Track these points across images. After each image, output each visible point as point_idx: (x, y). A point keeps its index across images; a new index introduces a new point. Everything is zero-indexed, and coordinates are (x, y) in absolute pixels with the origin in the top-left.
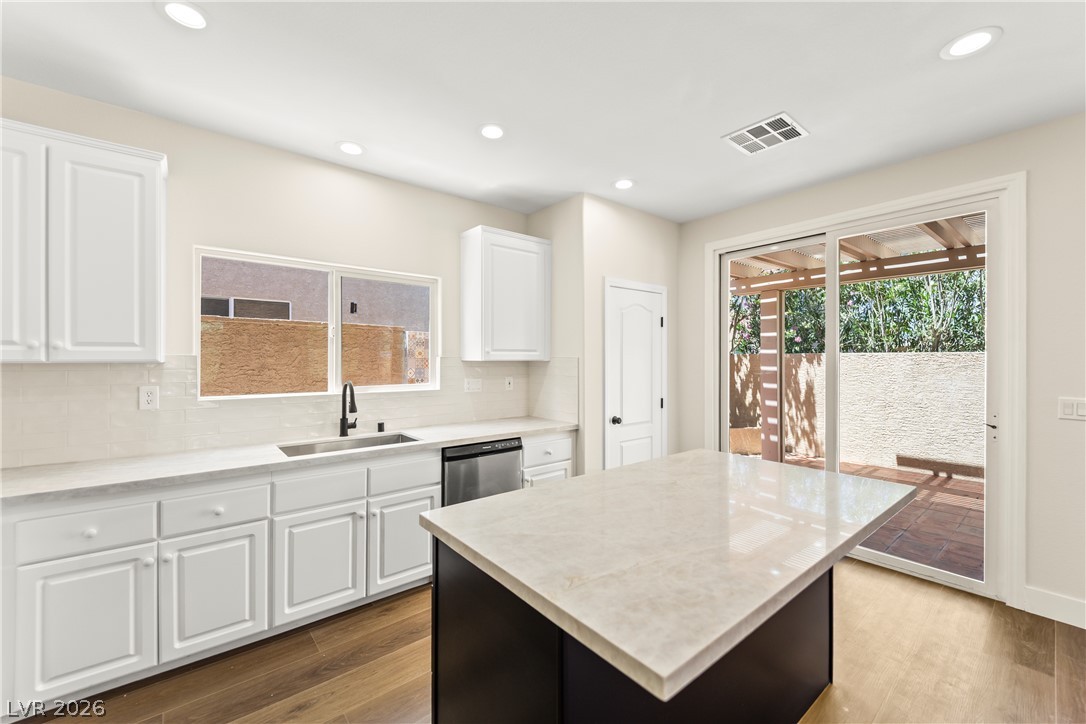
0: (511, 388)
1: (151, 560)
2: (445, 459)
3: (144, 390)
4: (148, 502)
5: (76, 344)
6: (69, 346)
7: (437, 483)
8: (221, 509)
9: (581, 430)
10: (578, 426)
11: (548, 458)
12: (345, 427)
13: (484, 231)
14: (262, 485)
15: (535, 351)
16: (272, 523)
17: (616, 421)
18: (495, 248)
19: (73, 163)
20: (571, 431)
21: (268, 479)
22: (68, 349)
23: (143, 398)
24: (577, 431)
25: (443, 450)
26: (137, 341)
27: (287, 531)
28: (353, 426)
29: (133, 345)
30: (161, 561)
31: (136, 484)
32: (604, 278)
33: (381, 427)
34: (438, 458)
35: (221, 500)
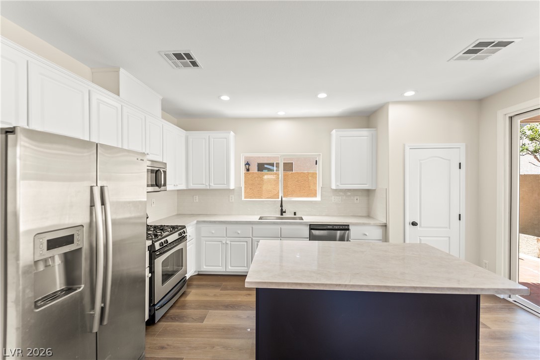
0: (358, 202)
1: (224, 242)
2: (311, 229)
3: (230, 196)
4: (223, 227)
5: (214, 184)
6: (213, 185)
7: (308, 238)
8: (239, 232)
9: (388, 226)
10: (386, 223)
11: (365, 237)
12: (282, 212)
13: (336, 131)
14: (249, 227)
15: (366, 184)
16: (252, 239)
17: (414, 224)
18: (342, 138)
19: (214, 138)
20: (382, 226)
21: (251, 226)
22: (213, 186)
23: (230, 198)
24: (386, 226)
25: (310, 225)
26: (225, 183)
27: (256, 243)
28: (285, 212)
29: (224, 184)
30: (226, 243)
31: (222, 221)
32: (404, 145)
33: (295, 214)
34: (308, 228)
35: (240, 230)
